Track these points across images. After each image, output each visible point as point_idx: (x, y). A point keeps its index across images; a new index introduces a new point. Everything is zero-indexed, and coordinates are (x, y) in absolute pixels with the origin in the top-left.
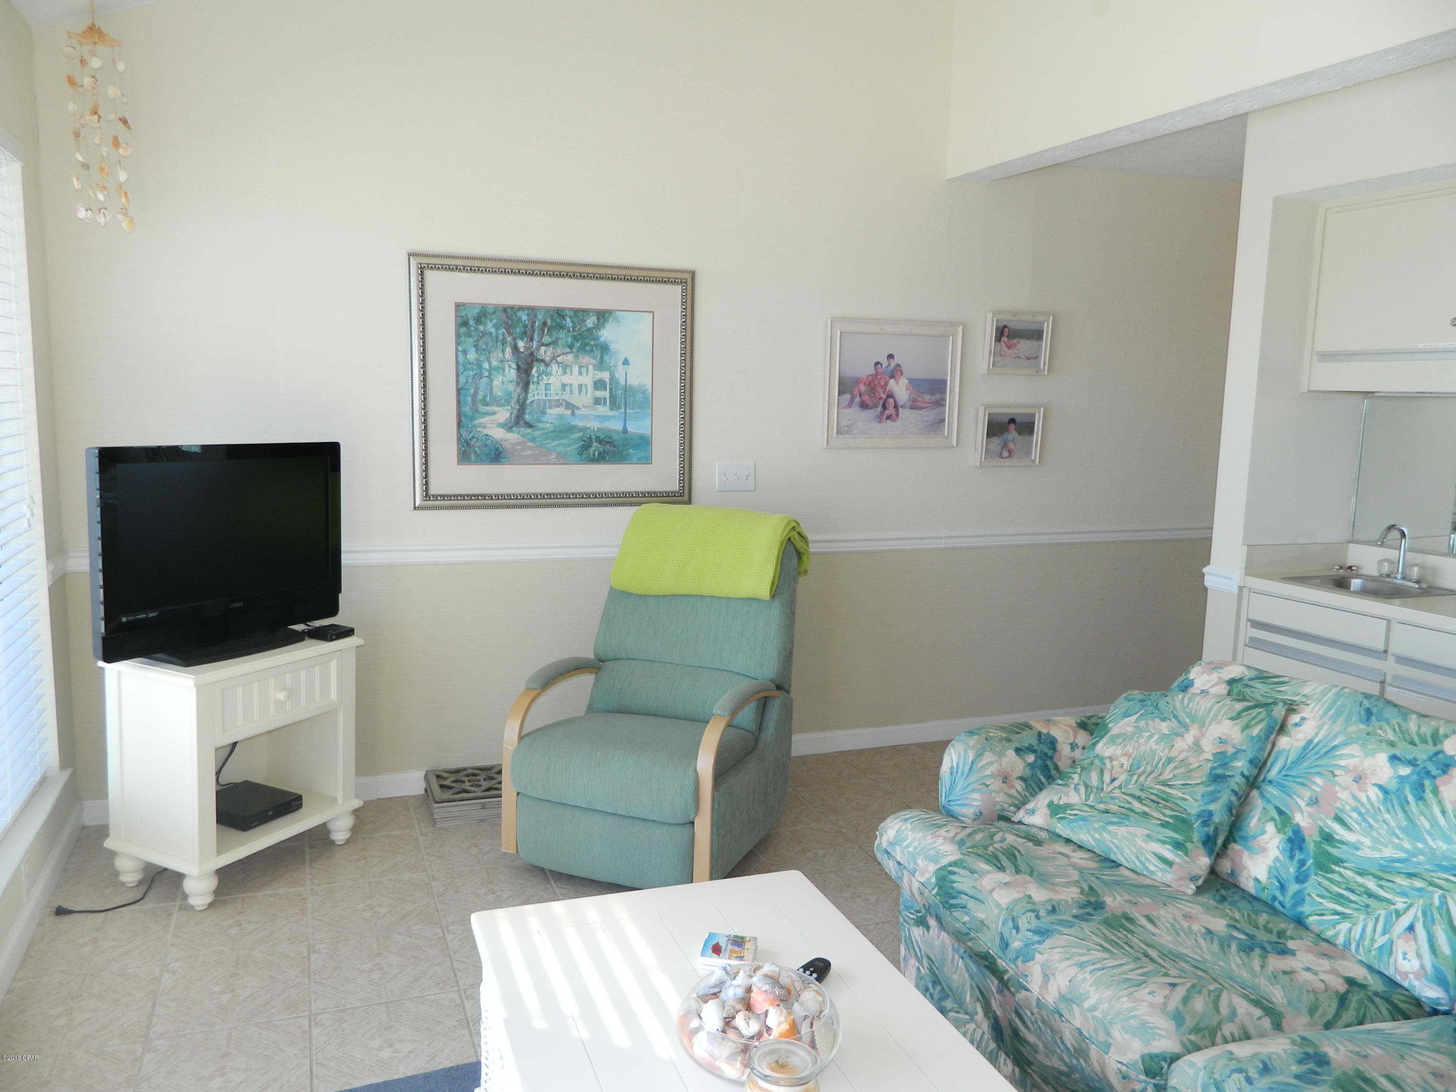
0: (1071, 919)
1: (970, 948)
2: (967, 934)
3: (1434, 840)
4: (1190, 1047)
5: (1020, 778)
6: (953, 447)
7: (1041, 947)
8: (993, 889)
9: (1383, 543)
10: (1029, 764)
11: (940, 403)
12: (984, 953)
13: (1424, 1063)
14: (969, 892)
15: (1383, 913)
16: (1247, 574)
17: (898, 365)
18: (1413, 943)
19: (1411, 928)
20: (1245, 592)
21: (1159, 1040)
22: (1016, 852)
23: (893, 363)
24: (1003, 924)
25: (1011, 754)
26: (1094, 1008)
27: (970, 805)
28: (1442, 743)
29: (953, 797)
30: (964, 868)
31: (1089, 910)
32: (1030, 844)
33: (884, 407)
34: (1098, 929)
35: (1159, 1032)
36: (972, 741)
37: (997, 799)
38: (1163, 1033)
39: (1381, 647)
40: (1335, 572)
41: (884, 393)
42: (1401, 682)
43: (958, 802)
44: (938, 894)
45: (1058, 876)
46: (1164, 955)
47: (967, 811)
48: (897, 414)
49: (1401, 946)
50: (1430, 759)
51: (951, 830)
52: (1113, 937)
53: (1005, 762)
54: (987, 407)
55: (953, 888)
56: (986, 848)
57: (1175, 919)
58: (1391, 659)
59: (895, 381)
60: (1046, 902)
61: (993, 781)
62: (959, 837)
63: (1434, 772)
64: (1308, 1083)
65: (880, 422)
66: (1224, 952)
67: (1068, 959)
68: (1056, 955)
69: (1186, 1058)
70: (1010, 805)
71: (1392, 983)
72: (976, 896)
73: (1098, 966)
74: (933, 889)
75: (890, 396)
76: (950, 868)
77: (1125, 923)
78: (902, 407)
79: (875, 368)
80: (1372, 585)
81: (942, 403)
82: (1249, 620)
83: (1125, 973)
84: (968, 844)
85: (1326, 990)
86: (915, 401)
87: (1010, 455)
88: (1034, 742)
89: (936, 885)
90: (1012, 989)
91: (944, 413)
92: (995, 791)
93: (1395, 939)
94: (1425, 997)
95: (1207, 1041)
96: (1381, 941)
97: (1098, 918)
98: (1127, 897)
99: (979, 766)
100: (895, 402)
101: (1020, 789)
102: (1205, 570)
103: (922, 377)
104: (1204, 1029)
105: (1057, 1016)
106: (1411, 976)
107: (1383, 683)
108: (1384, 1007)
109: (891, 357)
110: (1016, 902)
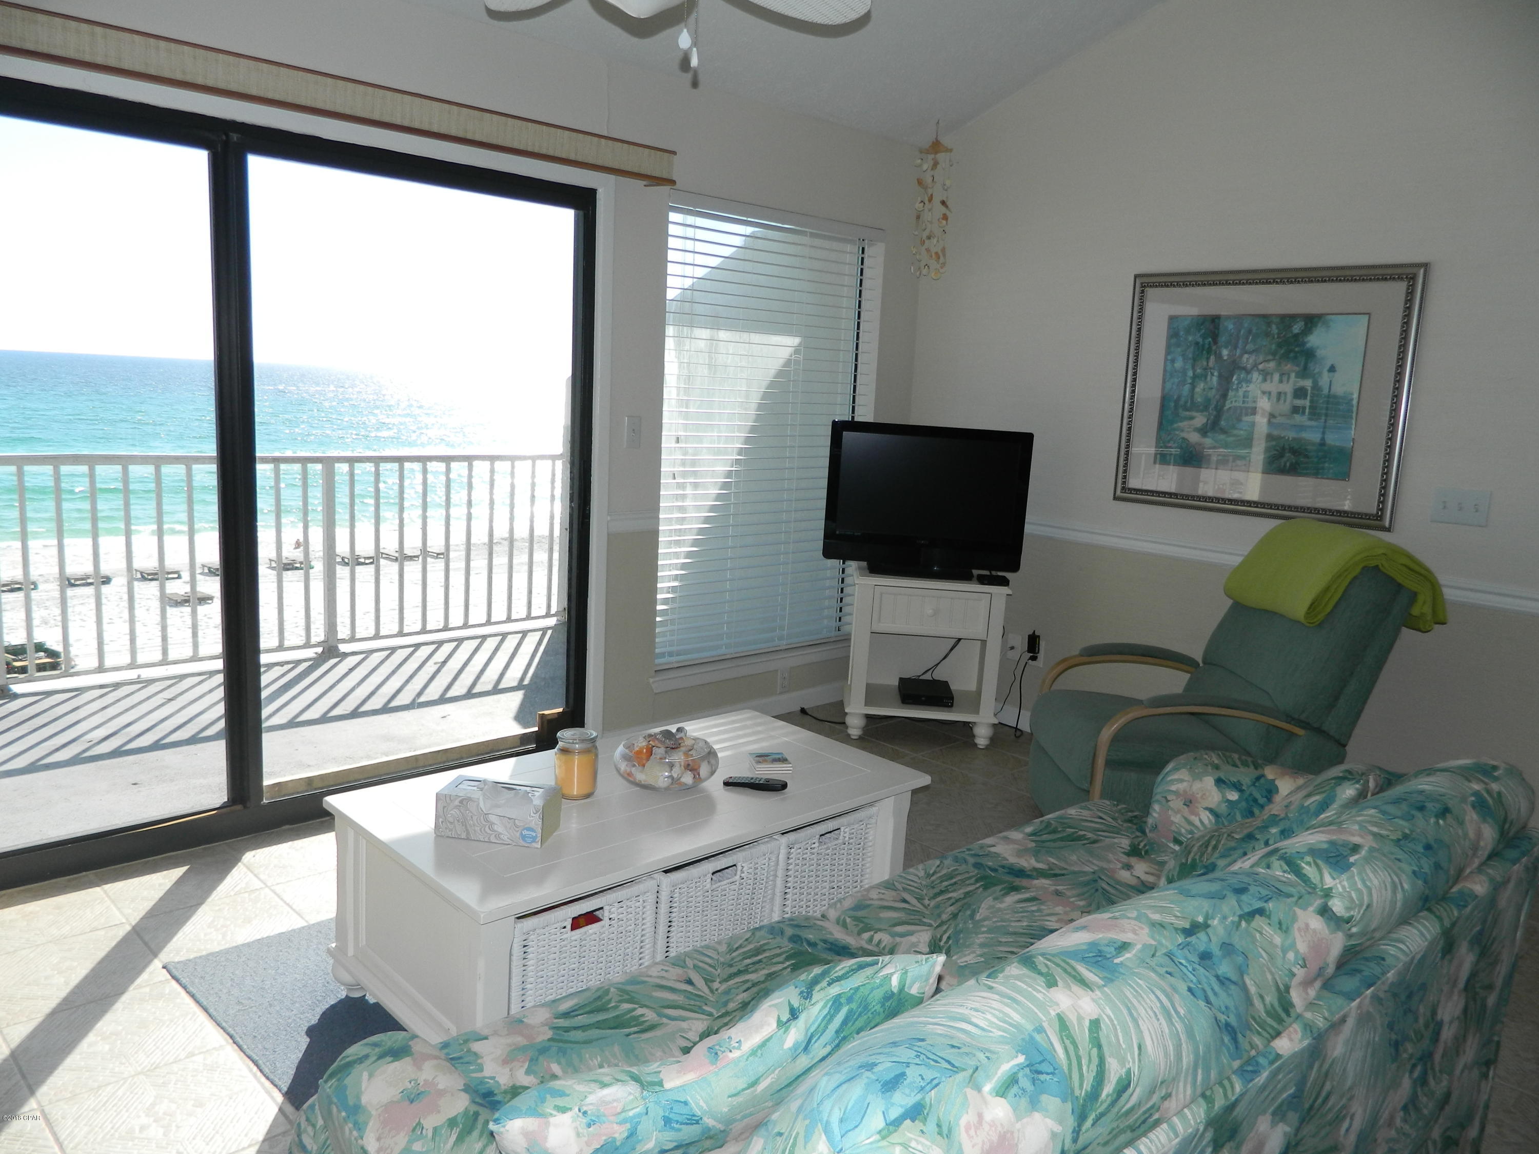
5: (1211, 810)
25: (1210, 781)
101: (1206, 821)
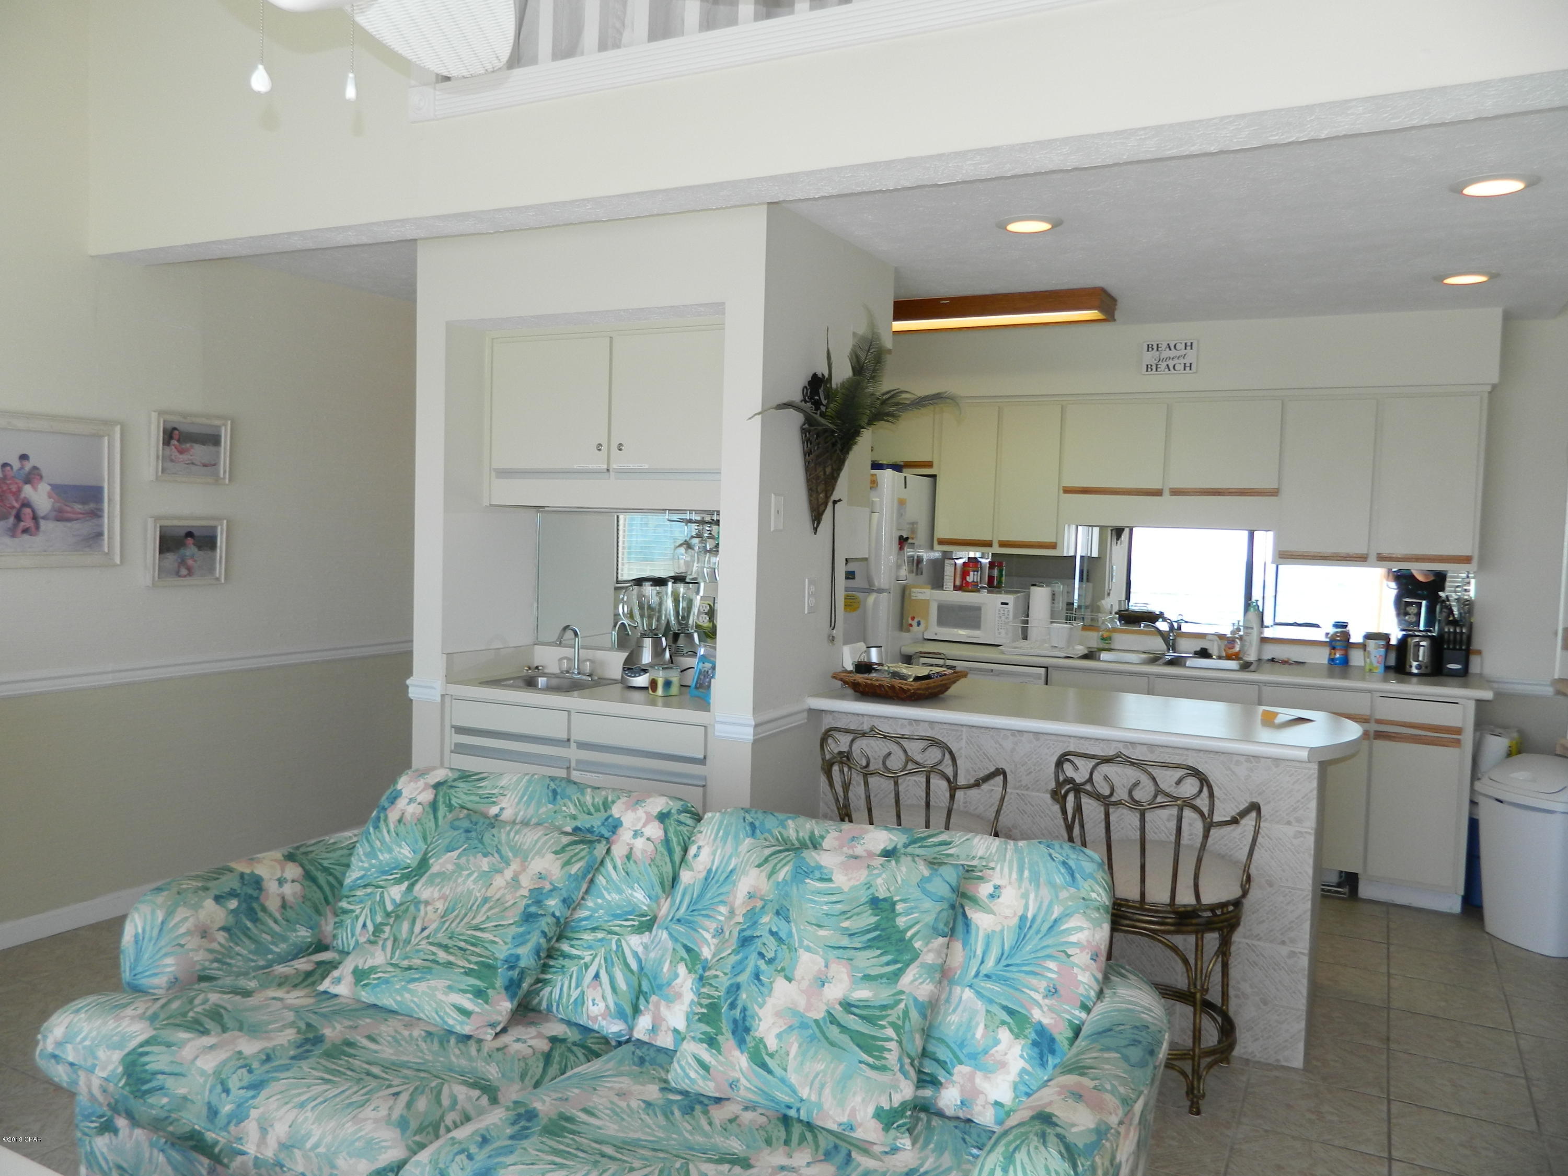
0: (288, 1062)
1: (172, 1134)
2: (167, 1118)
3: (609, 893)
4: (415, 1147)
5: (223, 929)
6: (115, 565)
7: (256, 1101)
8: (196, 1057)
9: (561, 642)
10: (232, 911)
11: (96, 514)
12: (190, 1132)
13: (610, 1089)
14: (167, 1069)
15: (575, 969)
16: (448, 682)
17: (35, 468)
18: (599, 988)
19: (597, 976)
20: (447, 699)
21: (385, 1153)
22: (222, 1011)
23: (28, 466)
24: (211, 1091)
25: (209, 903)
26: (316, 1146)
27: (162, 973)
28: (611, 809)
29: (139, 969)
30: (159, 1044)
31: (308, 1047)
32: (238, 998)
33: (18, 518)
34: (318, 1063)
35: (384, 1144)
36: (160, 899)
37: (195, 959)
38: (388, 1144)
39: (565, 737)
40: (525, 672)
41: (17, 501)
42: (584, 766)
43: (147, 973)
44: (126, 1084)
45: (269, 1023)
46: (387, 1068)
47: (159, 983)
48: (37, 527)
49: (590, 994)
50: (603, 824)
51: (141, 1006)
52: (334, 1067)
53: (202, 914)
54: (157, 518)
55: (146, 1071)
56: (184, 1015)
57: (396, 1031)
58: (573, 745)
59: (33, 486)
60: (259, 1052)
61: (189, 938)
62: (150, 1012)
63: (607, 834)
64: (520, 1140)
65: (13, 536)
66: (444, 1049)
67: (287, 1103)
68: (273, 1104)
69: (413, 1159)
70: (213, 961)
71: (585, 1030)
72: (176, 1071)
73: (320, 1099)
74: (120, 1080)
75: (26, 504)
76: (141, 1050)
77: (346, 1049)
78: (44, 518)
79: (3, 471)
80: (555, 682)
81: (99, 513)
82: (453, 727)
83: (348, 1098)
84: (162, 1016)
85: (534, 1054)
86: (60, 511)
87: (190, 572)
88: (236, 885)
89: (124, 1075)
90: (226, 1161)
91: (101, 526)
92: (192, 950)
93: (585, 989)
94: (612, 1033)
95: (432, 1136)
96: (575, 994)
97: (318, 1051)
98: (348, 1023)
99: (171, 926)
100: (33, 511)
101: (223, 941)
102: (408, 682)
103: (71, 483)
104: (428, 1126)
105: (278, 1169)
106: (600, 1018)
107: (568, 768)
108: (579, 1052)
109: (24, 457)
110: (224, 1063)
